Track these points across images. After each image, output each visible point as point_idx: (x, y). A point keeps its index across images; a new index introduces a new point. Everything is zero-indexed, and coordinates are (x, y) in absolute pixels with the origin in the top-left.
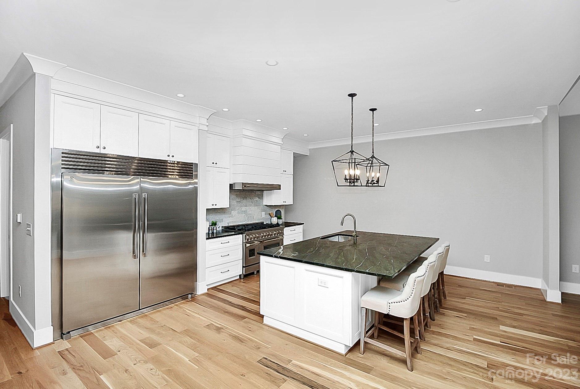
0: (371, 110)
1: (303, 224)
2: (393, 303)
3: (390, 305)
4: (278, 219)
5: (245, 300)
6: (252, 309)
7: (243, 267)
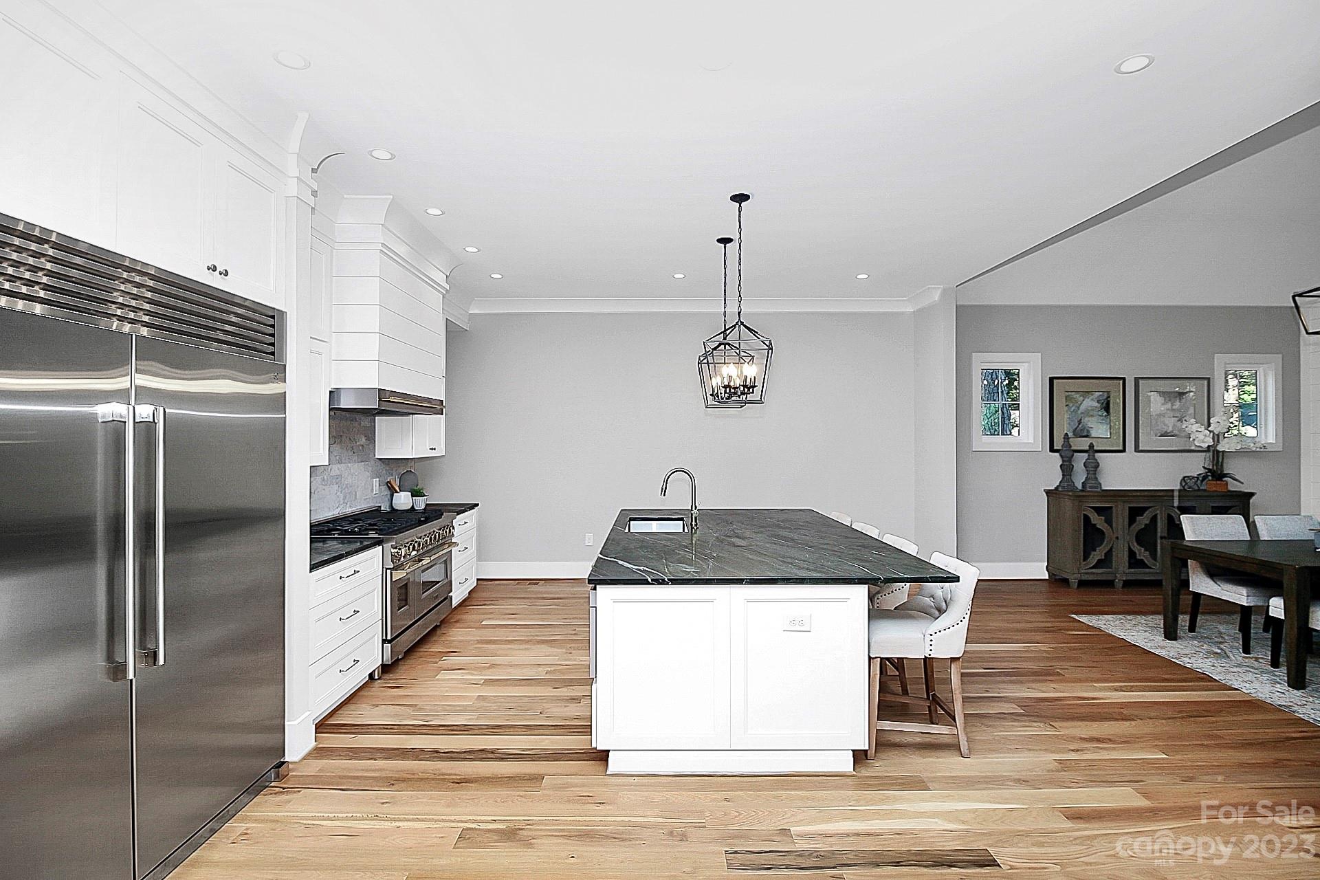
0: (720, 241)
1: (477, 505)
2: (938, 633)
3: (932, 638)
4: (412, 496)
5: (470, 733)
6: (524, 750)
7: (384, 641)
